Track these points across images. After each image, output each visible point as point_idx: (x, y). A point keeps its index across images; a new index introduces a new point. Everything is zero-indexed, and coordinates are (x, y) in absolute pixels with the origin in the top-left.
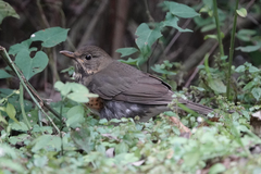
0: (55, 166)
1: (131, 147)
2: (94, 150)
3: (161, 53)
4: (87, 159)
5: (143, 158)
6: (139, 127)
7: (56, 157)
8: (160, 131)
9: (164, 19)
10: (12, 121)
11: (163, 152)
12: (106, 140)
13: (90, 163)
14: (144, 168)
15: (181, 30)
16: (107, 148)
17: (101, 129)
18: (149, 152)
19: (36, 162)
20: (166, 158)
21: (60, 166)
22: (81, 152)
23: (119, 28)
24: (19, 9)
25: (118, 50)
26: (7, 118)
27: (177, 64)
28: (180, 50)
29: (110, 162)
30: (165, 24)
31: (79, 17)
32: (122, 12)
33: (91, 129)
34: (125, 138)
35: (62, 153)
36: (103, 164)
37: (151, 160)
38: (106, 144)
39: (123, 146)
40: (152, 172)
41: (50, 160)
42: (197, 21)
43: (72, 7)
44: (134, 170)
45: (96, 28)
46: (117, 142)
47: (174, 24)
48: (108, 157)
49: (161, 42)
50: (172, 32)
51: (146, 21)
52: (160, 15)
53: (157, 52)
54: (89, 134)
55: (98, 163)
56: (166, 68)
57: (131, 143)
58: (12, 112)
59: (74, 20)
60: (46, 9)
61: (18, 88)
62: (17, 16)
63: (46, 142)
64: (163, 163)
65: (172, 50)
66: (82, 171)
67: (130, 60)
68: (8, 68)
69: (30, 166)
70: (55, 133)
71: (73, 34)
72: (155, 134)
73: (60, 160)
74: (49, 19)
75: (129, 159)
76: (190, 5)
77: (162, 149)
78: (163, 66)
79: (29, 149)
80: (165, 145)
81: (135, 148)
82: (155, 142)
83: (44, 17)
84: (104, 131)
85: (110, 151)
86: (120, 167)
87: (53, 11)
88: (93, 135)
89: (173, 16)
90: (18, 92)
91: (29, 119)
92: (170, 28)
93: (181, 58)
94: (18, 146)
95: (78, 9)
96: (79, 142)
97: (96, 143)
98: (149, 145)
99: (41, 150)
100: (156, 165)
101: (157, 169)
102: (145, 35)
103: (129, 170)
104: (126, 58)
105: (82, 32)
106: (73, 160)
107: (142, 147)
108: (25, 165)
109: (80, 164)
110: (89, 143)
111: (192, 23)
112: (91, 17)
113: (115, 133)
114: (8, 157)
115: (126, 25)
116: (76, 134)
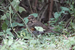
1: (53, 42)
2: (45, 43)
3: (61, 19)
4: (43, 45)
5: (56, 45)
6: (55, 37)
7: (35, 45)
8: (60, 38)
9: (61, 11)
11: (61, 43)
12: (47, 41)
13: (44, 46)
14: (57, 47)
15: (65, 14)
16: (48, 42)
17: (46, 38)
18: (58, 44)
19: (30, 46)
20: (62, 45)
21: (36, 47)
22: (41, 43)
23: (50, 13)
24: (26, 9)
25: (50, 19)
26: (23, 36)
27: (64, 22)
28: (65, 19)
30: (61, 12)
31: (41, 11)
32: (51, 10)
33: (44, 38)
34: (52, 40)
35: (37, 44)
36: (47, 46)
37: (58, 45)
38: (47, 42)
39: (52, 42)
40: (59, 48)
41: (34, 46)
42: (69, 11)
43: (39, 8)
44: (54, 48)
45: (45, 14)
46: (50, 41)
47: (64, 12)
48: (48, 45)
49: (60, 17)
50: (63, 14)
52: (60, 10)
53: (59, 19)
54: (43, 39)
55: (46, 46)
56: (62, 23)
57: (53, 41)
58: (24, 34)
59: (39, 12)
60: (33, 9)
61: (26, 28)
62: (25, 11)
63: (33, 41)
64: (61, 46)
65: (63, 19)
66: (42, 48)
67: (53, 21)
68: (23, 23)
69: (29, 47)
70: (35, 39)
71: (39, 15)
72: (59, 39)
73: (36, 45)
74: (33, 11)
75: (53, 45)
76: (67, 8)
77: (61, 42)
78: (61, 23)
79: (29, 43)
80: (62, 42)
81: (54, 43)
82: (59, 41)
83: (32, 11)
85: (48, 43)
86: (51, 47)
88: (44, 39)
89: (63, 10)
90: (26, 29)
91: (29, 36)
92: (63, 13)
93: (65, 21)
94: (26, 42)
95: (40, 9)
96: (41, 41)
97: (45, 41)
98: (58, 42)
99: (32, 43)
100: (59, 47)
101: (60, 47)
102: (57, 15)
103: (53, 48)
104: (52, 21)
105: (41, 15)
106: (39, 45)
107: (56, 42)
109: (41, 46)
110: (43, 41)
112: (44, 11)
113: (49, 39)
114: (24, 45)
115: (52, 13)
116: (40, 39)
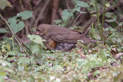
0: (27, 71)
1: (60, 63)
2: (44, 64)
4: (41, 68)
5: (65, 67)
6: (63, 54)
7: (27, 66)
8: (72, 56)
9: (74, 8)
10: (9, 51)
11: (73, 65)
12: (49, 59)
13: (42, 70)
14: (65, 72)
15: (81, 12)
16: (50, 63)
17: (47, 55)
18: (68, 65)
19: (19, 69)
20: (75, 68)
21: (29, 71)
22: (38, 64)
23: (54, 11)
24: (12, 3)
25: (54, 21)
26: (7, 50)
27: (79, 27)
28: (81, 21)
29: (51, 69)
30: (74, 10)
31: (37, 7)
33: (43, 55)
34: (57, 59)
35: (30, 65)
36: (48, 70)
37: (68, 68)
38: (49, 61)
39: (56, 62)
40: (69, 73)
41: (25, 68)
42: (88, 9)
43: (34, 2)
44: (61, 73)
45: (45, 11)
46: (54, 61)
47: (78, 10)
48: (50, 67)
49: (73, 17)
50: (77, 13)
51: (66, 8)
52: (72, 6)
53: (71, 22)
54: (42, 57)
55: (46, 70)
56: (75, 29)
57: (59, 61)
58: (9, 47)
59: (35, 8)
60: (23, 3)
61: (11, 37)
62: (11, 6)
63: (23, 60)
64: (73, 70)
65: (77, 21)
66: (39, 73)
68: (7, 28)
69: (16, 70)
70: (27, 56)
71: (35, 13)
72: (70, 57)
73: (29, 68)
74: (24, 7)
75: (59, 68)
77: (73, 63)
78: (73, 28)
79: (16, 63)
80: (74, 62)
81: (61, 63)
82: (70, 60)
83: (22, 6)
84: (48, 56)
85: (51, 65)
86: (55, 71)
87: (26, 4)
88: (44, 57)
89: (78, 6)
90: (11, 39)
91: (16, 50)
93: (81, 24)
94: (11, 62)
95: (37, 3)
96: (38, 60)
97: (45, 61)
98: (67, 62)
99: (21, 64)
100: (70, 71)
101: (71, 72)
102: (66, 15)
103: (59, 73)
104: (58, 24)
105: (38, 13)
106: (35, 68)
107: (65, 63)
108: (14, 70)
109: (38, 70)
110: (42, 61)
111: (86, 10)
112: (43, 6)
113: (53, 56)
115: (57, 10)
116: (36, 57)
